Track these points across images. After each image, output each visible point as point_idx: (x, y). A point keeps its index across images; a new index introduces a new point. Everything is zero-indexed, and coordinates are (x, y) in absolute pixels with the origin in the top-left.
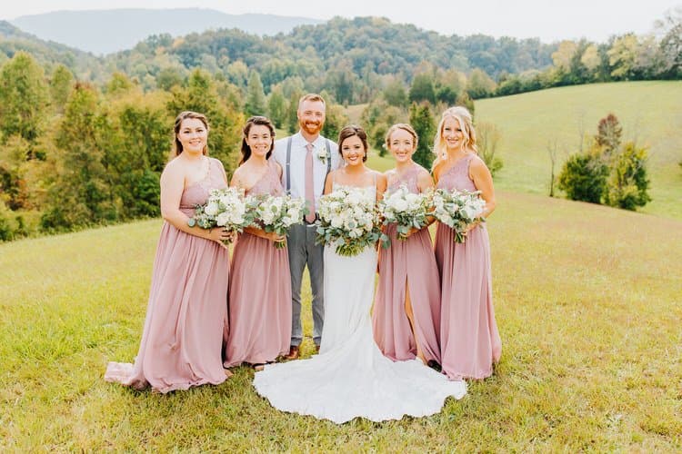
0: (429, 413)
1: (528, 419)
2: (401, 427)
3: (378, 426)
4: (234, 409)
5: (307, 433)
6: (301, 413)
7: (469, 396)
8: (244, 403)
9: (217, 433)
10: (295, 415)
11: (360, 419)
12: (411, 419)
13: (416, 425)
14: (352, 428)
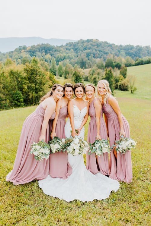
0: (104, 198)
1: (144, 202)
2: (93, 204)
3: (84, 204)
4: (29, 193)
5: (55, 206)
6: (54, 197)
7: (121, 190)
8: (33, 190)
9: (20, 205)
10: (52, 197)
11: (76, 200)
12: (97, 201)
13: (99, 204)
14: (73, 205)
